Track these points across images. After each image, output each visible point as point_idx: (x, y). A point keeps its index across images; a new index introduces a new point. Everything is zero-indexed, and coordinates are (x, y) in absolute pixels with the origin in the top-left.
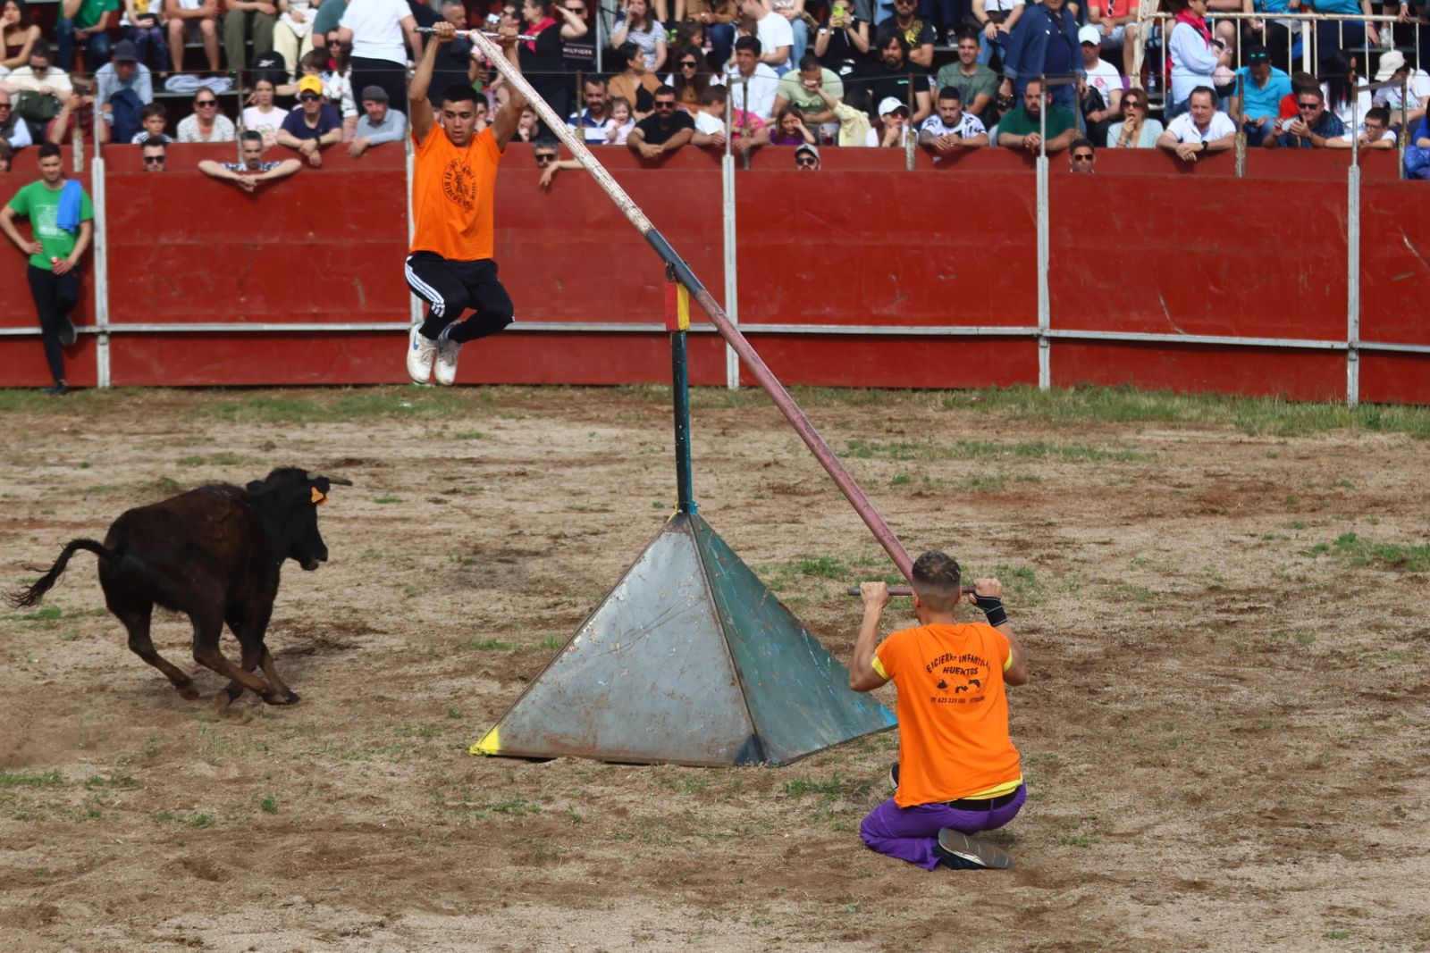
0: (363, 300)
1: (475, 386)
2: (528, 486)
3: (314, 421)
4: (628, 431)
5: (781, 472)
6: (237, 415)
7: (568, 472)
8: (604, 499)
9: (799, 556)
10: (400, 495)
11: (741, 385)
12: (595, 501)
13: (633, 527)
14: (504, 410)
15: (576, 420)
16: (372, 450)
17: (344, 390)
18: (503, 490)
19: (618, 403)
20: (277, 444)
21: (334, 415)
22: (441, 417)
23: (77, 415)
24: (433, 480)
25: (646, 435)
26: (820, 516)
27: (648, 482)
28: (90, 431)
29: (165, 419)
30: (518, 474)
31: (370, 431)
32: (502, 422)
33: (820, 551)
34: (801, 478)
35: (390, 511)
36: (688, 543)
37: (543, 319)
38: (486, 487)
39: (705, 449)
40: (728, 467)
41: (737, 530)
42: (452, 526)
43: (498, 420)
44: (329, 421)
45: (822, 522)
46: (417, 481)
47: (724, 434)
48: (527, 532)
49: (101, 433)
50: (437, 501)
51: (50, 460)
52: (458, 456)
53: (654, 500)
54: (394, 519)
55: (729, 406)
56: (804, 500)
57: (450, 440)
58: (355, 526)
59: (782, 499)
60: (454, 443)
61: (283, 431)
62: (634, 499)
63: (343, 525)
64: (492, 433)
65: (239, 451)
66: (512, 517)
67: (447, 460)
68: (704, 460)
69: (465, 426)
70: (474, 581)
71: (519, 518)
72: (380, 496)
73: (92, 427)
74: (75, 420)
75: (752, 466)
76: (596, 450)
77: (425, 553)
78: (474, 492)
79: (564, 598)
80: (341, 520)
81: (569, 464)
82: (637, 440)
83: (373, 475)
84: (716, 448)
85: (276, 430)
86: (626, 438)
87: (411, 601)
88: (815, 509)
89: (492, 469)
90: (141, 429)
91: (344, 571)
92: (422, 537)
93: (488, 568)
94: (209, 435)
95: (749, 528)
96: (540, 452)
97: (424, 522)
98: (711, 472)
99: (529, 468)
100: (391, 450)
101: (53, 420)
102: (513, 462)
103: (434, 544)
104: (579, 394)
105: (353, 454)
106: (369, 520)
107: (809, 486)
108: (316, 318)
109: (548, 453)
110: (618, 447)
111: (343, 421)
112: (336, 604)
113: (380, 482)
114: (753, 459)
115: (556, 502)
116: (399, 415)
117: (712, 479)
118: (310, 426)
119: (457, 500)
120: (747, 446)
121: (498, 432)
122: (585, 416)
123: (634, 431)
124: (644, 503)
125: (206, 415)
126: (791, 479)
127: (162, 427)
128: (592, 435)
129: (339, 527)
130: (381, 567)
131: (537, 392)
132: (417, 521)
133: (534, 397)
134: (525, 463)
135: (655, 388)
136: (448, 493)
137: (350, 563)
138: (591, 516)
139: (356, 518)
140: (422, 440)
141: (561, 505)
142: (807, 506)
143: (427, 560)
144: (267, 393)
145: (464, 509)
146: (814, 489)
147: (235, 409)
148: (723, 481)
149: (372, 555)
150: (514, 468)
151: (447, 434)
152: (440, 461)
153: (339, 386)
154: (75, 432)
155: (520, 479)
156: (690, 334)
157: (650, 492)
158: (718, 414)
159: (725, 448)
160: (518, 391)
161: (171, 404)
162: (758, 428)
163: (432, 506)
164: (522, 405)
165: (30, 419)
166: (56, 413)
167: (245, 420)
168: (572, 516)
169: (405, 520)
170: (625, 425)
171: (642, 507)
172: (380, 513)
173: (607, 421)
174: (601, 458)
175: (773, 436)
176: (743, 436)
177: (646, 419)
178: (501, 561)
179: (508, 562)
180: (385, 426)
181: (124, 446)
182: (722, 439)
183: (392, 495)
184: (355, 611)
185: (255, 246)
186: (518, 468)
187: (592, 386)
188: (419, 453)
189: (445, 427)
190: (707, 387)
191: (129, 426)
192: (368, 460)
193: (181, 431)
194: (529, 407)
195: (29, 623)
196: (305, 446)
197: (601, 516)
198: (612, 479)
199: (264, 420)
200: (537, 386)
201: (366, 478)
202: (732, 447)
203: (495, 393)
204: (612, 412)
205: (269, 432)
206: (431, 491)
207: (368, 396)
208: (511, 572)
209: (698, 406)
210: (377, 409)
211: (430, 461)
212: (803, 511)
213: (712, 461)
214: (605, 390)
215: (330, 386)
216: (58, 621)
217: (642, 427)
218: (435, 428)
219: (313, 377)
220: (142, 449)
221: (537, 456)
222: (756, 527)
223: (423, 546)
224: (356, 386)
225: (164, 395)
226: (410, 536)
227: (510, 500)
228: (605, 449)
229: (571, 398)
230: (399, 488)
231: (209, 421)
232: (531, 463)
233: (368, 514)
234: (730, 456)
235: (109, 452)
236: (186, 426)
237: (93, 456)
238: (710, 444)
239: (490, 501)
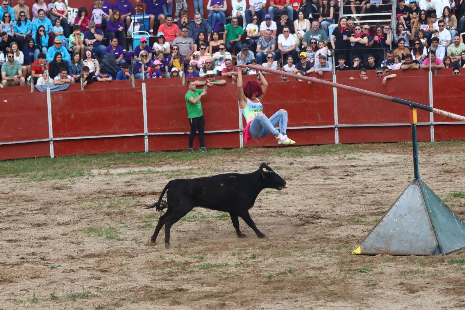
0: (320, 119)
1: (354, 144)
2: (370, 173)
3: (305, 156)
4: (401, 156)
5: (447, 166)
6: (282, 155)
7: (382, 168)
8: (393, 176)
9: (452, 191)
10: (331, 177)
11: (435, 140)
12: (390, 177)
13: (402, 184)
14: (363, 151)
15: (384, 153)
16: (323, 164)
17: (314, 146)
18: (363, 174)
19: (397, 147)
20: (294, 163)
21: (311, 154)
22: (344, 153)
23: (234, 156)
24: (341, 172)
25: (406, 157)
26: (459, 179)
27: (407, 171)
28: (237, 160)
29: (260, 157)
30: (367, 170)
31: (322, 158)
32: (362, 154)
33: (459, 190)
34: (453, 168)
35: (328, 182)
36: (417, 188)
37: (374, 123)
38: (357, 174)
39: (424, 160)
40: (431, 165)
41: (434, 184)
42: (347, 186)
43: (361, 154)
44: (310, 156)
45: (459, 181)
46: (336, 173)
47: (429, 155)
48: (369, 187)
49: (240, 161)
50: (342, 179)
51: (225, 170)
52: (349, 165)
53: (408, 176)
54: (329, 184)
55: (431, 147)
56: (454, 174)
57: (346, 160)
58: (317, 187)
59: (447, 174)
60: (347, 161)
61: (296, 159)
62: (402, 176)
63: (314, 187)
64: (359, 157)
65: (282, 165)
66: (365, 183)
67: (345, 166)
68: (424, 163)
69: (351, 156)
70: (353, 202)
71: (367, 183)
72: (325, 177)
73: (238, 159)
74: (233, 158)
75: (438, 165)
76: (391, 161)
77: (339, 194)
78: (353, 175)
79: (381, 206)
80: (313, 185)
81: (382, 166)
82: (403, 158)
83: (323, 171)
84: (427, 159)
85: (294, 159)
86: (400, 158)
87: (334, 209)
88: (457, 177)
89: (359, 168)
90: (253, 160)
91: (314, 200)
92: (337, 189)
93: (358, 198)
94: (273, 161)
95: (437, 183)
96: (374, 163)
97: (338, 185)
98: (426, 167)
99: (370, 168)
100: (328, 164)
101: (226, 158)
102: (366, 166)
103: (341, 191)
104: (385, 145)
105: (317, 165)
106: (321, 185)
107: (455, 170)
108: (306, 125)
109: (376, 163)
110: (397, 160)
111: (314, 155)
112: (311, 210)
113: (325, 173)
114: (438, 163)
115: (378, 178)
116: (331, 153)
117: (426, 169)
118: (304, 157)
119: (348, 178)
120: (437, 159)
121: (361, 157)
122: (387, 151)
123: (402, 155)
124: (405, 177)
125: (272, 155)
126: (450, 168)
127: (260, 159)
128: (390, 157)
129: (312, 187)
130: (325, 199)
131: (373, 145)
132: (336, 185)
133: (372, 146)
134: (369, 166)
135: (408, 142)
136: (345, 176)
137: (316, 198)
138: (389, 181)
139: (318, 184)
140: (338, 160)
141: (380, 179)
142: (455, 176)
143: (339, 196)
144: (291, 148)
145: (350, 180)
146: (457, 171)
147: (281, 153)
148: (429, 170)
149: (322, 195)
150: (365, 168)
151: (345, 158)
152: (343, 166)
153: (313, 145)
154: (233, 161)
155: (368, 171)
156: (417, 126)
157: (407, 174)
158: (428, 149)
159: (430, 160)
160: (367, 145)
161: (262, 152)
162: (440, 153)
163: (341, 180)
164: (369, 149)
165: (219, 158)
166: (227, 156)
167: (284, 156)
168: (383, 182)
169: (332, 184)
170: (400, 154)
171: (405, 178)
172: (325, 183)
173: (394, 153)
174: (392, 164)
175: (445, 155)
176: (436, 156)
177: (406, 152)
178: (362, 196)
179: (364, 196)
180: (326, 156)
181: (247, 165)
182: (429, 157)
183: (328, 177)
184: (317, 212)
185: (287, 104)
186: (367, 168)
187: (389, 142)
188: (337, 164)
189: (345, 156)
190: (425, 141)
191: (249, 159)
192: (321, 167)
193: (265, 160)
194: (370, 150)
195: (218, 218)
196: (302, 163)
197: (392, 181)
198: (395, 170)
199: (290, 156)
200: (373, 143)
201: (321, 172)
202: (432, 159)
203: (360, 145)
204: (395, 150)
205: (291, 159)
206: (341, 176)
207: (321, 148)
208: (365, 199)
209: (421, 147)
210: (324, 152)
211: (340, 167)
212: (454, 178)
213: (426, 164)
214: (393, 144)
215: (310, 145)
216: (227, 218)
217: (405, 154)
218: (342, 156)
219: (305, 142)
220: (253, 165)
221: (373, 164)
222: (439, 183)
223: (338, 192)
224: (318, 145)
225: (259, 149)
226: (333, 190)
227: (365, 177)
228: (394, 161)
229: (383, 146)
230: (331, 175)
231: (273, 157)
232: (371, 166)
233: (321, 183)
234: (432, 162)
235: (243, 167)
236: (266, 159)
237: (238, 168)
238: (425, 158)
239: (358, 178)
